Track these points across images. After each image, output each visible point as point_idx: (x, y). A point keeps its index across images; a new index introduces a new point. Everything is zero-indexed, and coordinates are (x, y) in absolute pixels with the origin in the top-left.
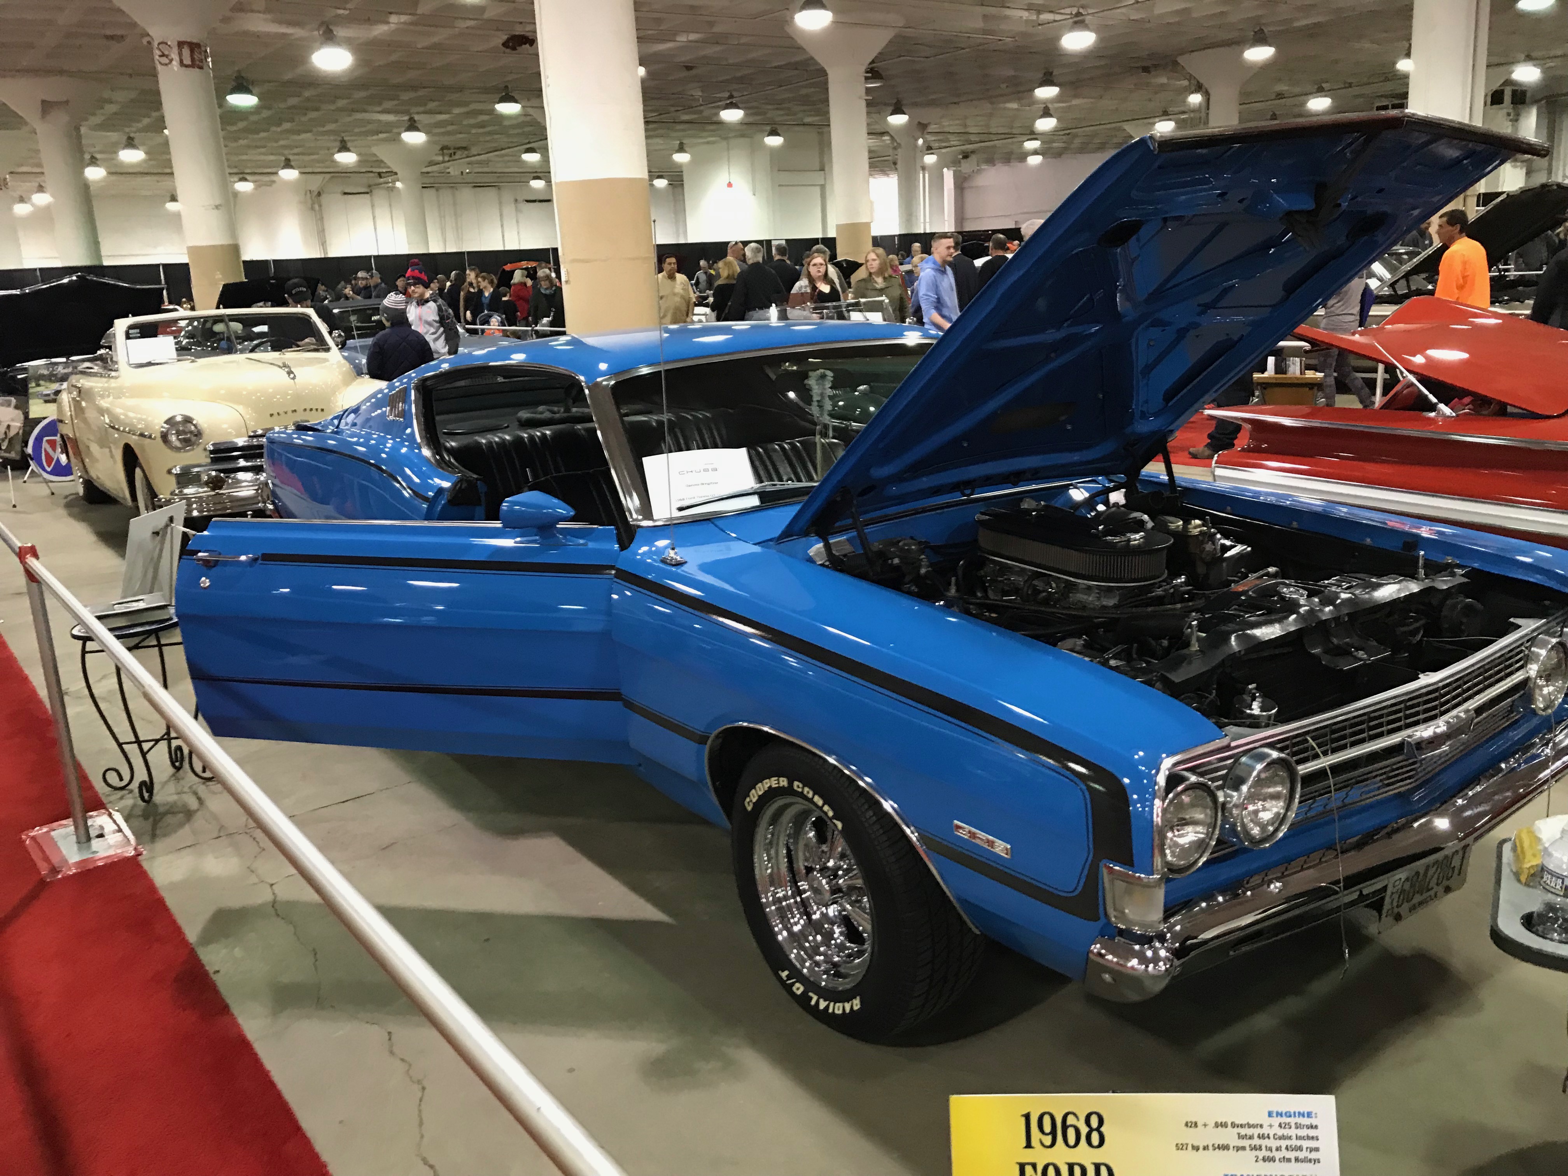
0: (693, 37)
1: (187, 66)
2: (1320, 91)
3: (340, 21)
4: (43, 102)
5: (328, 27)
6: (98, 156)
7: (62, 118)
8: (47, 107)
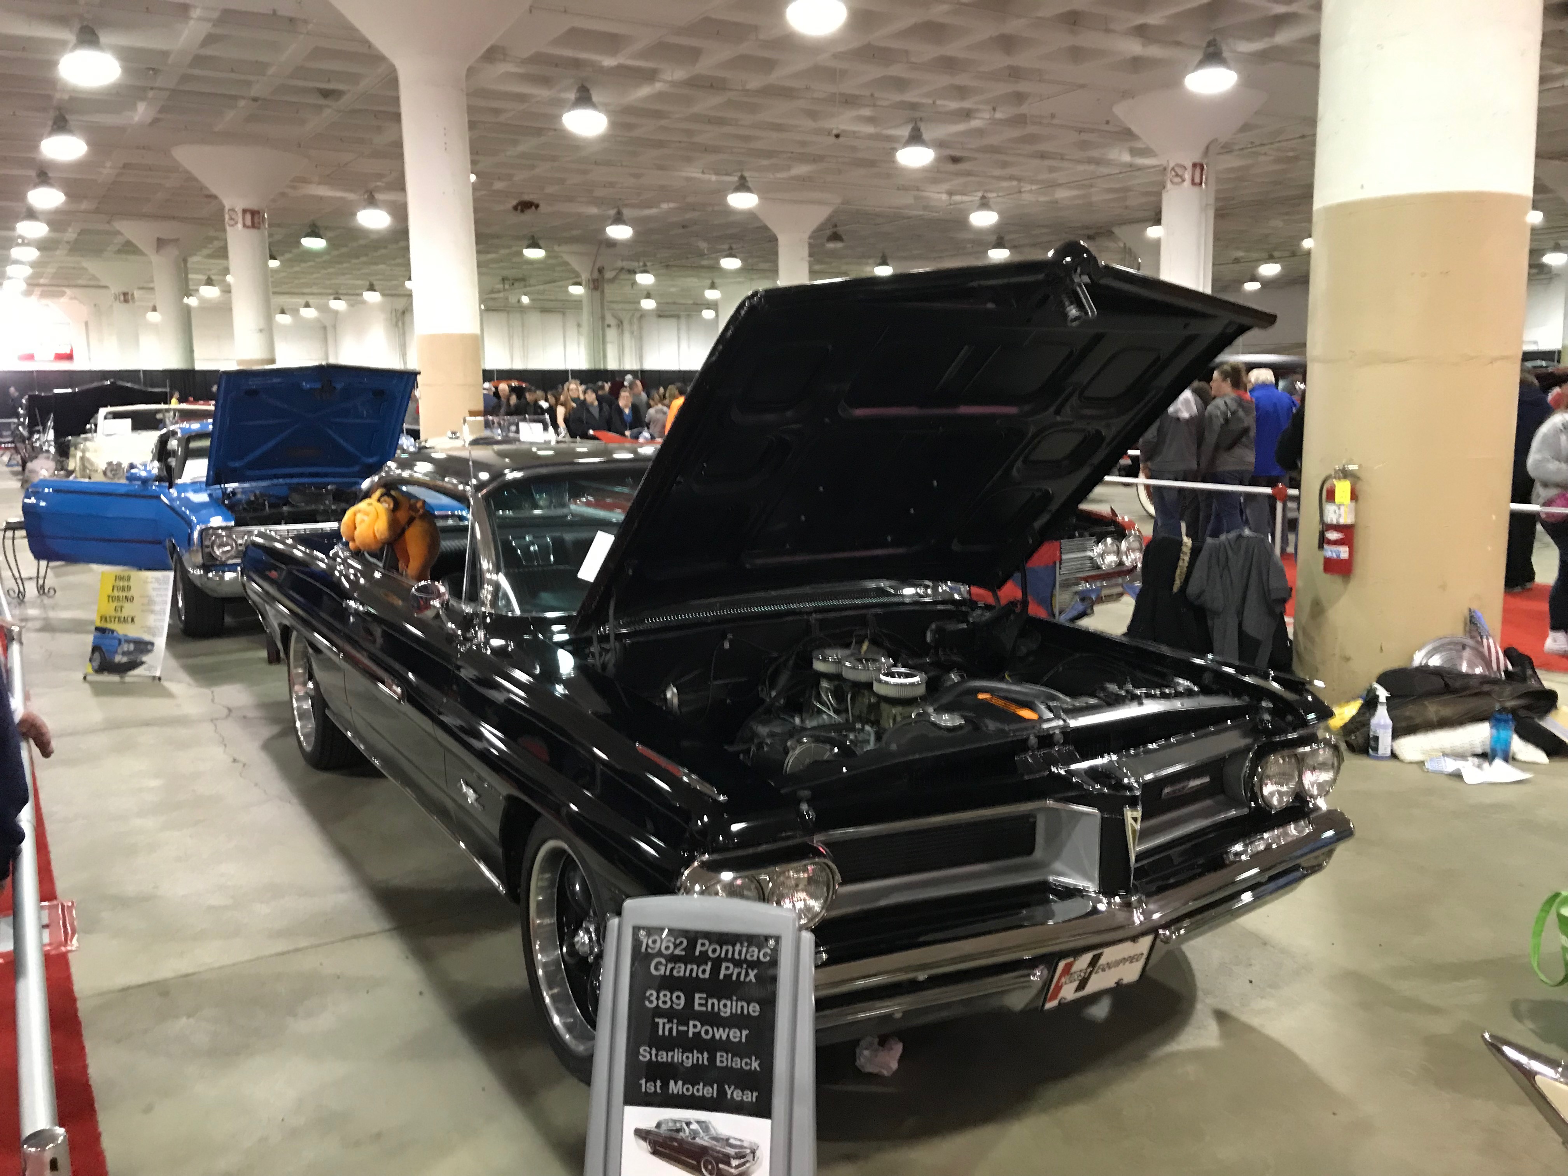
0: (672, 205)
1: (248, 227)
2: (1271, 259)
3: (379, 189)
4: (159, 239)
5: (371, 193)
6: (213, 277)
7: (173, 252)
8: (161, 243)
